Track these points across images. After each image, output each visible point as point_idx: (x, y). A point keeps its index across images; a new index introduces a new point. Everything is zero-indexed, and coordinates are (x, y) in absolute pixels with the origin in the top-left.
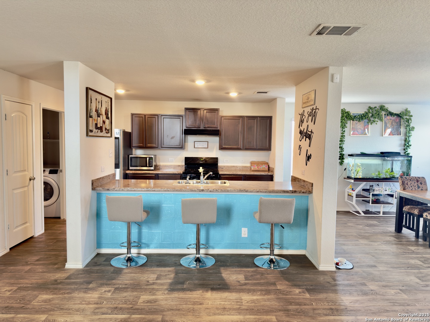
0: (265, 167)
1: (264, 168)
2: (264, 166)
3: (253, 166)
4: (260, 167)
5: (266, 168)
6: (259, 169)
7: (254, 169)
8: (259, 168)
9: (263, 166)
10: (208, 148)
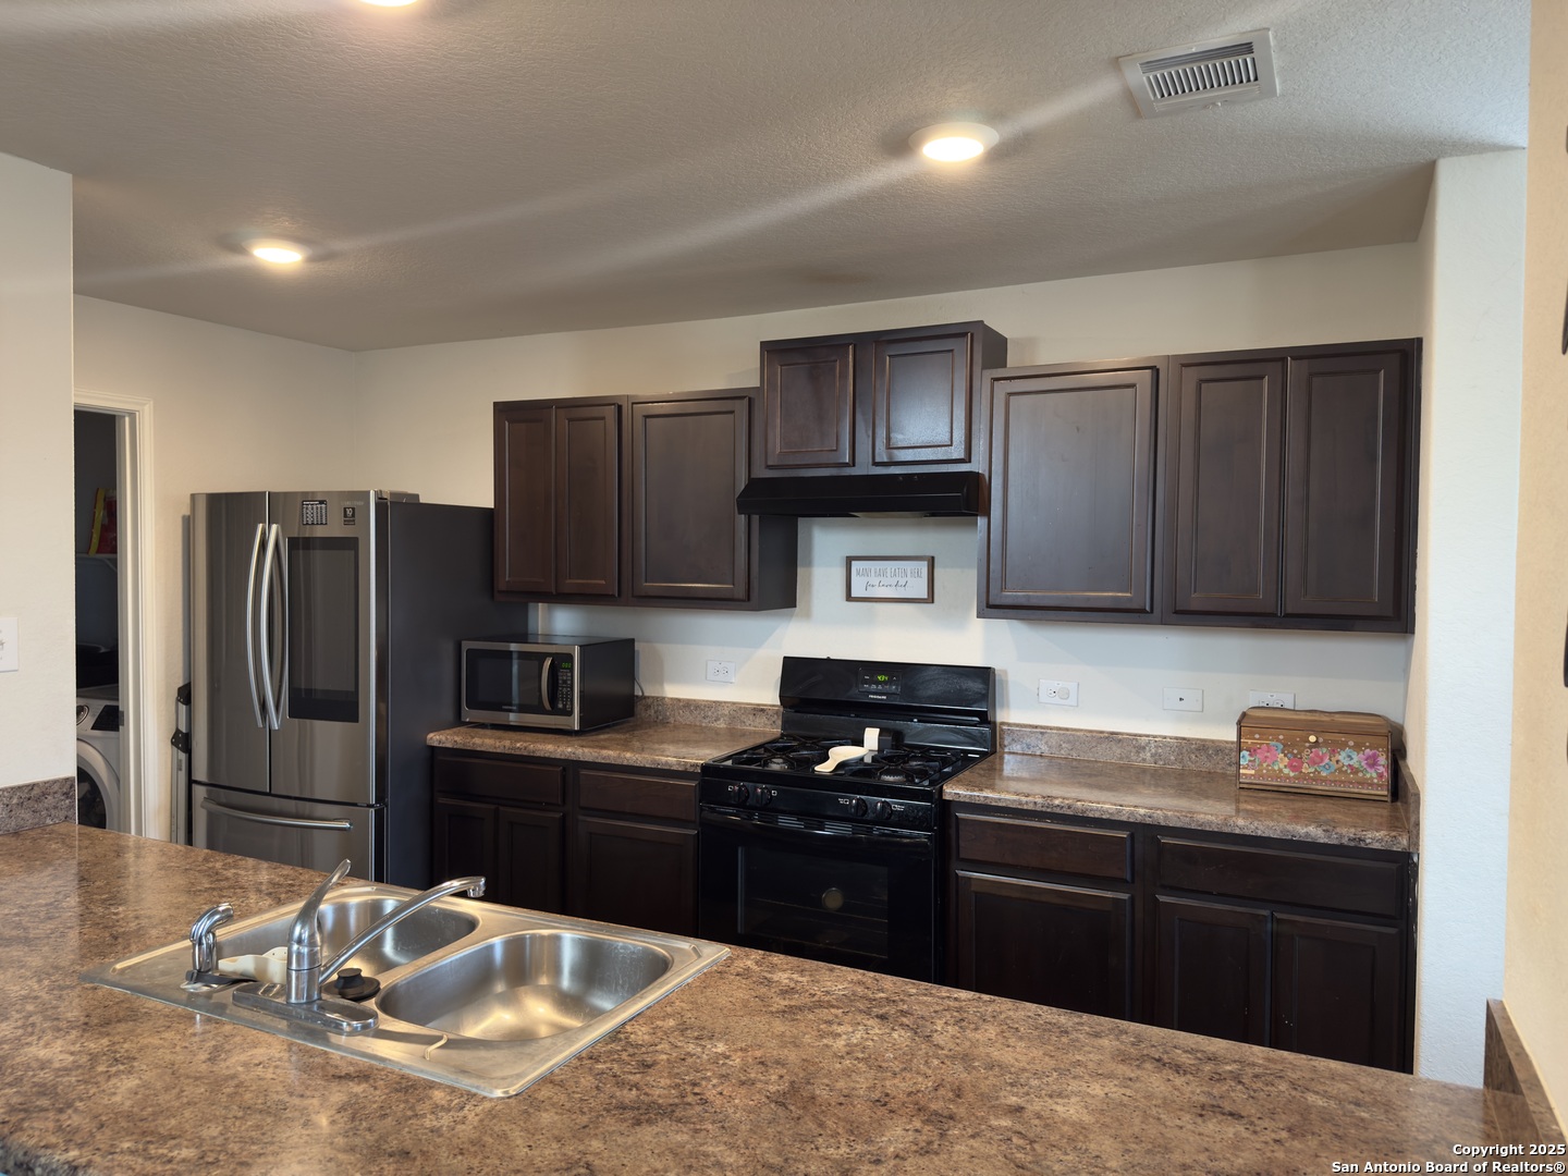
0: (1361, 766)
1: (1355, 771)
2: (1350, 758)
3: (1252, 751)
4: (1313, 763)
5: (1372, 774)
6: (1305, 777)
7: (1259, 775)
8: (1306, 769)
9: (1342, 756)
10: (931, 599)
